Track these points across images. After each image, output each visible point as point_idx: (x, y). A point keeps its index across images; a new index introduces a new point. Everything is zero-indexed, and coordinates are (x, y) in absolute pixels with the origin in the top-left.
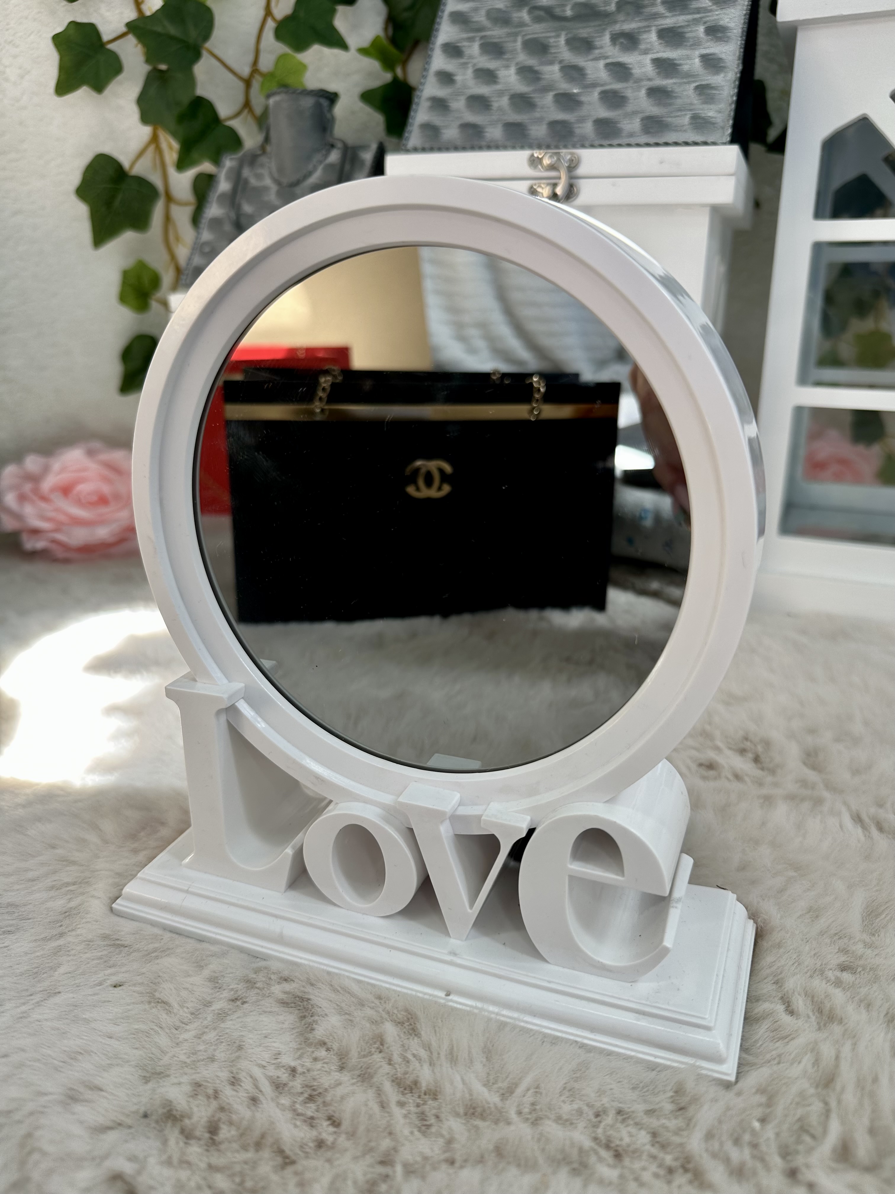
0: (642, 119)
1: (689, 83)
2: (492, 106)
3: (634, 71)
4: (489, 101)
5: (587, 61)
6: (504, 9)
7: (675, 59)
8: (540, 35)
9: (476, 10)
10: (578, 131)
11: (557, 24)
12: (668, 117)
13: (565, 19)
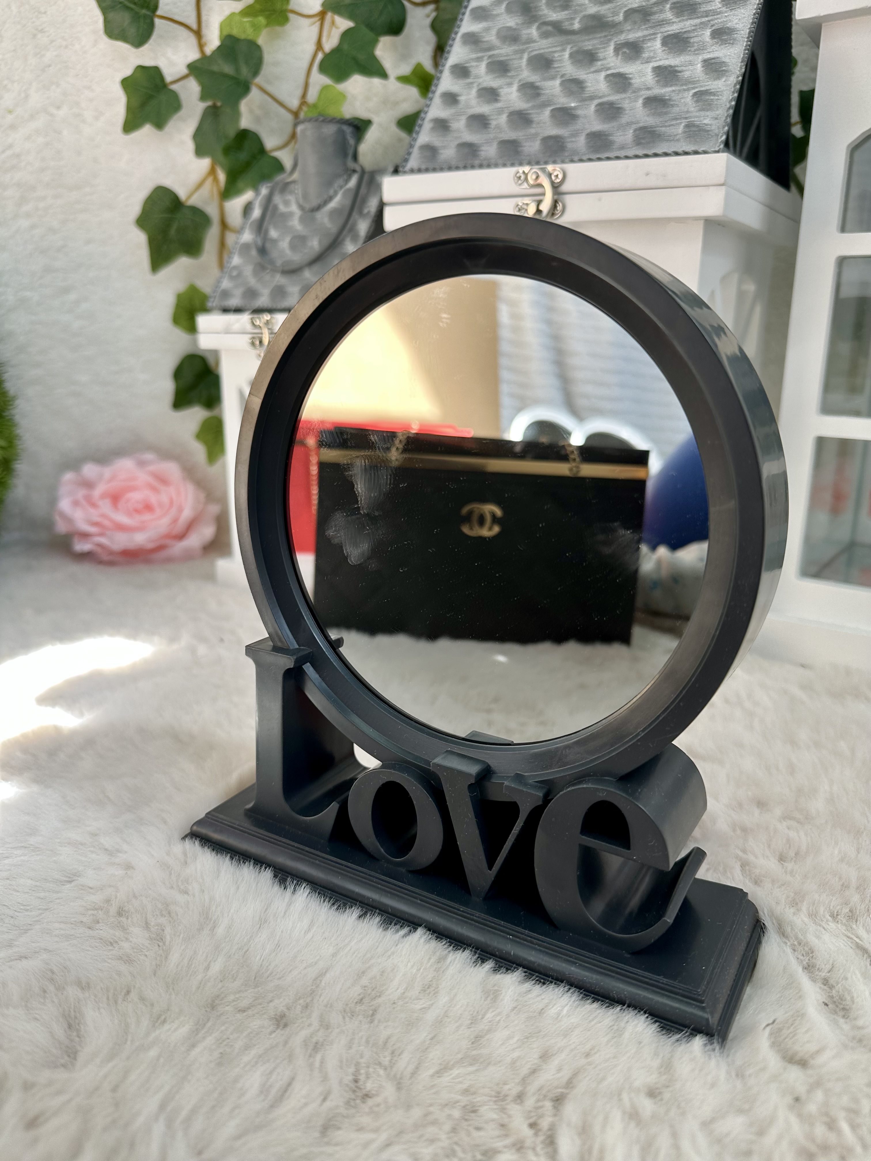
0: (635, 130)
1: (688, 90)
2: (490, 124)
3: (633, 81)
4: (488, 120)
5: (587, 74)
6: (515, 27)
7: (678, 66)
8: (546, 51)
9: (487, 30)
10: (569, 146)
11: (563, 38)
12: (661, 127)
13: (573, 32)
